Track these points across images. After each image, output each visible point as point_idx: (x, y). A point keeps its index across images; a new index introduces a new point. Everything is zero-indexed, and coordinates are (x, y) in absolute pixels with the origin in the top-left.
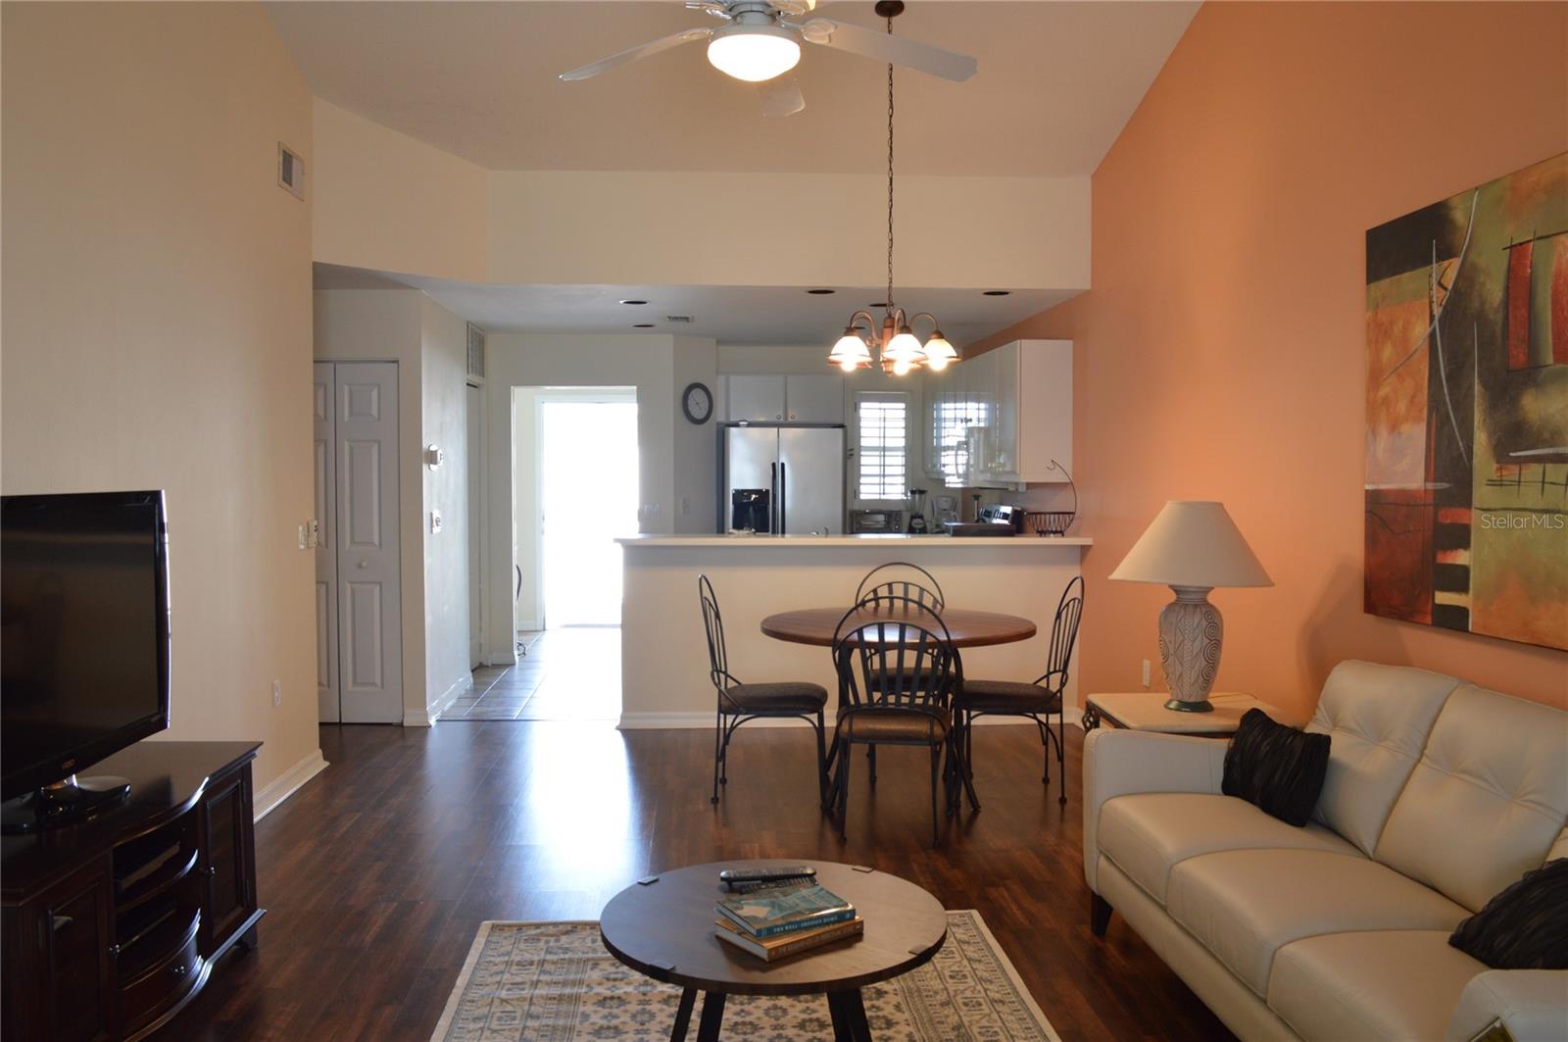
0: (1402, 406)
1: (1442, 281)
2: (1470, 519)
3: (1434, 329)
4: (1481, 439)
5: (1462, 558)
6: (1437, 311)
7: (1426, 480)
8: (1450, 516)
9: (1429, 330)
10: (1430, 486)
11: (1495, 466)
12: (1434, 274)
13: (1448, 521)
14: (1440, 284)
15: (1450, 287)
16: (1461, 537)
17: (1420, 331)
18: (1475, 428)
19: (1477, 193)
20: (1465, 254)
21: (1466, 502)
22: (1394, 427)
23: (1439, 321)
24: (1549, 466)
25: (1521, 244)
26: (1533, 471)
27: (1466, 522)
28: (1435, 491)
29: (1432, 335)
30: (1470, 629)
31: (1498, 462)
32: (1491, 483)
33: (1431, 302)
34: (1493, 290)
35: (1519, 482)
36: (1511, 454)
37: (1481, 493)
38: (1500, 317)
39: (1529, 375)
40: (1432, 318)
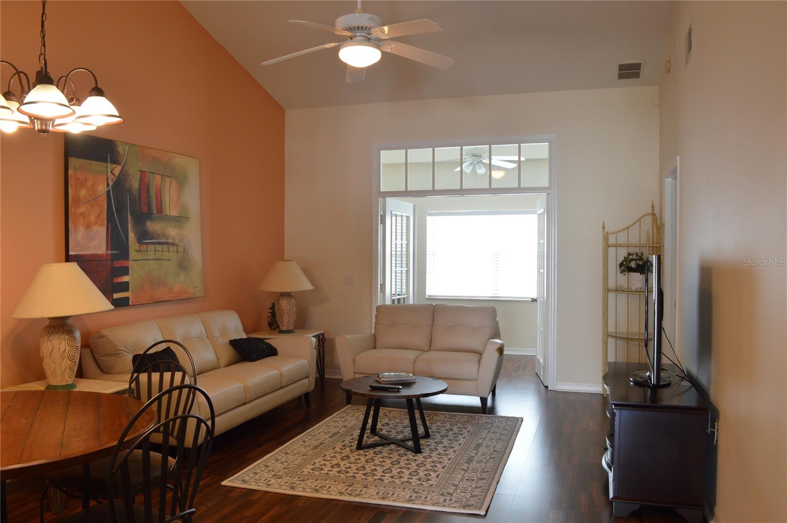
0: (93, 218)
1: (113, 172)
2: (129, 264)
3: (109, 190)
4: (131, 235)
5: (126, 279)
6: (111, 183)
7: (107, 250)
8: (119, 264)
9: (106, 189)
10: (109, 252)
11: (138, 245)
12: (109, 167)
13: (119, 266)
14: (111, 172)
15: (117, 176)
16: (125, 271)
17: (102, 189)
18: (129, 231)
19: (128, 146)
20: (123, 166)
21: (128, 259)
22: (88, 227)
23: (112, 187)
24: (157, 246)
25: (144, 172)
26: (152, 247)
27: (127, 265)
28: (111, 254)
29: (108, 192)
30: (130, 304)
31: (139, 244)
32: (137, 251)
33: (107, 179)
34: (135, 184)
35: (147, 250)
36: (144, 241)
37: (133, 254)
38: (137, 194)
39: (148, 216)
40: (108, 185)
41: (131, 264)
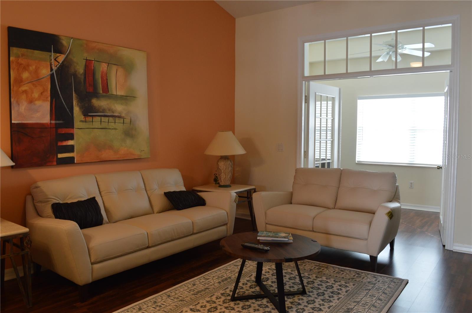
0: (36, 95)
1: (57, 59)
2: (74, 131)
3: (53, 73)
4: (77, 110)
5: (70, 143)
6: (54, 68)
7: (51, 120)
8: (63, 131)
9: (50, 73)
10: (53, 122)
11: (83, 117)
12: (52, 56)
13: (63, 132)
14: (55, 60)
15: (61, 62)
16: (71, 137)
17: (45, 72)
18: (74, 106)
19: (72, 39)
20: (67, 55)
21: (72, 127)
22: (31, 101)
23: (56, 71)
24: (103, 118)
25: (90, 60)
26: (98, 119)
27: (72, 132)
28: (56, 124)
29: (52, 76)
30: (75, 162)
31: (84, 116)
32: (82, 121)
33: (51, 65)
34: (80, 69)
35: (93, 121)
36: (89, 114)
37: (77, 123)
38: (83, 77)
39: (95, 94)
40: (52, 70)
41: (76, 132)
